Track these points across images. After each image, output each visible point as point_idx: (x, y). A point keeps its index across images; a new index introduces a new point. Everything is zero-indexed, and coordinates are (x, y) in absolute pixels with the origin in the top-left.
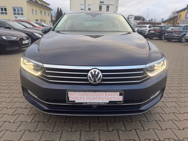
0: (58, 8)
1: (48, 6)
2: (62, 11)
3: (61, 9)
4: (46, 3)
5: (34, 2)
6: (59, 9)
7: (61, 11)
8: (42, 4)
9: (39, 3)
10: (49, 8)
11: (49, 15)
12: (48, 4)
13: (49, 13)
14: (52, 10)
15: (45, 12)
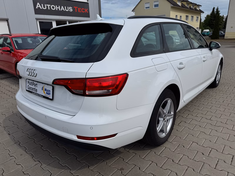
0: (214, 8)
1: (198, 9)
2: (220, 12)
3: (217, 9)
4: (196, 5)
5: (179, 6)
6: (215, 10)
7: (218, 11)
8: (190, 7)
9: (187, 7)
10: (200, 10)
11: (197, 20)
12: (199, 6)
13: (198, 17)
14: (204, 12)
15: (192, 17)
